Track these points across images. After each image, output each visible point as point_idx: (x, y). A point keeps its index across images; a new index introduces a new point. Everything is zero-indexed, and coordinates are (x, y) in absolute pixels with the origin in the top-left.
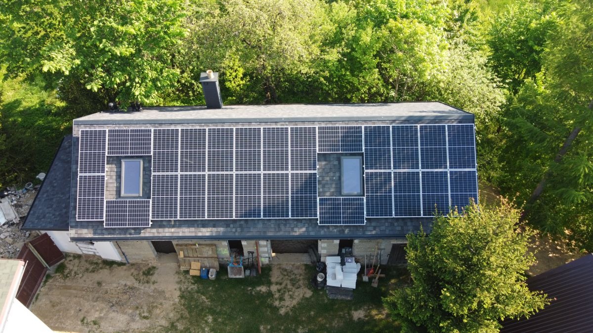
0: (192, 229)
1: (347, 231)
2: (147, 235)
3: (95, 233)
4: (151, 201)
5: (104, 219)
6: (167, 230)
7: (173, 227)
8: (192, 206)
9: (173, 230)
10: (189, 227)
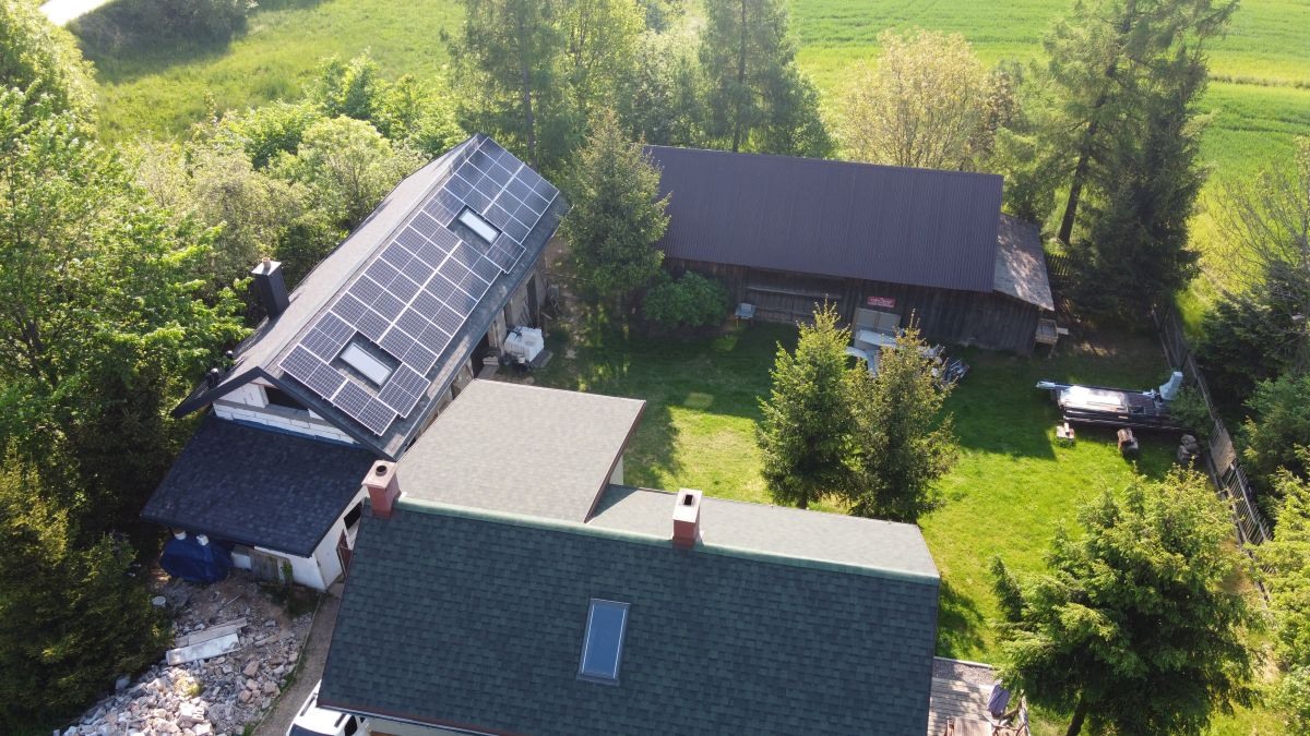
0: (453, 357)
1: (522, 265)
2: (435, 394)
3: (403, 434)
4: (404, 363)
5: (397, 413)
6: (440, 376)
7: (440, 369)
8: (432, 337)
9: (443, 372)
10: (449, 358)
